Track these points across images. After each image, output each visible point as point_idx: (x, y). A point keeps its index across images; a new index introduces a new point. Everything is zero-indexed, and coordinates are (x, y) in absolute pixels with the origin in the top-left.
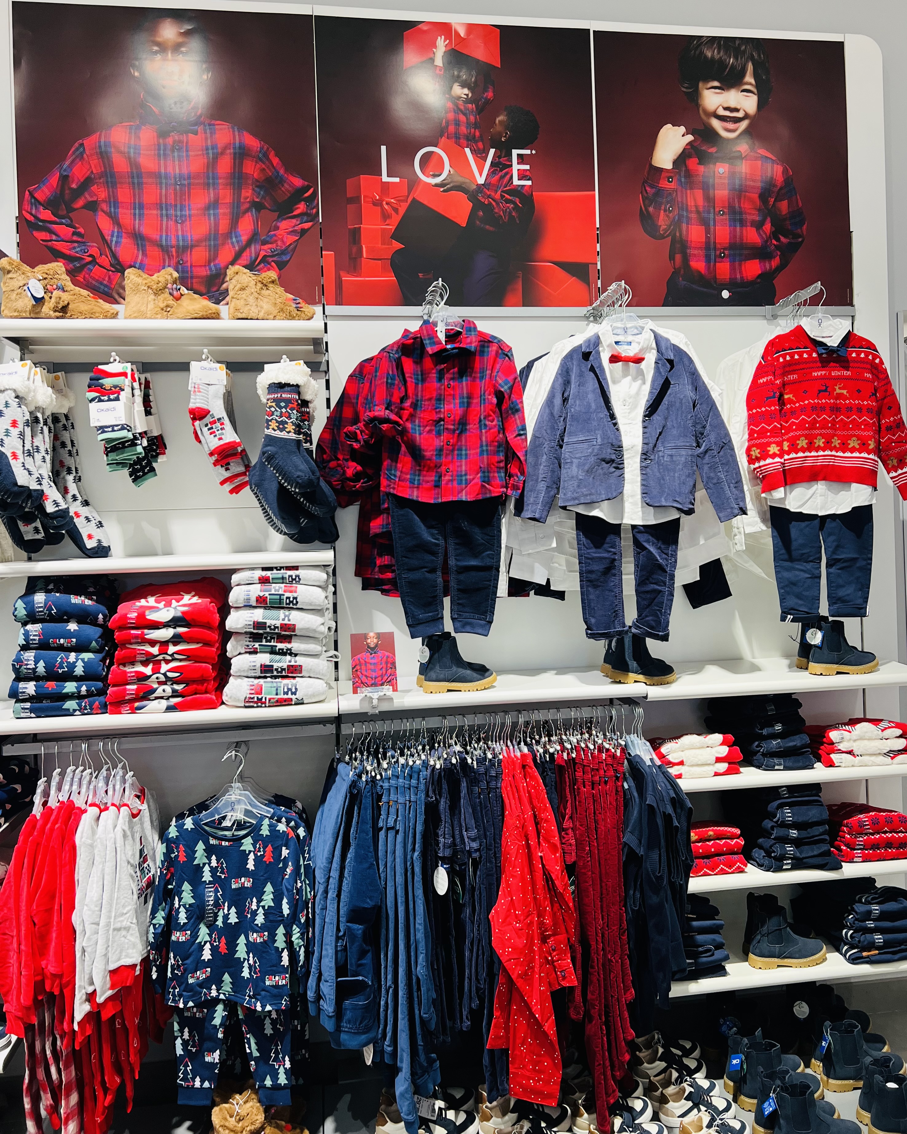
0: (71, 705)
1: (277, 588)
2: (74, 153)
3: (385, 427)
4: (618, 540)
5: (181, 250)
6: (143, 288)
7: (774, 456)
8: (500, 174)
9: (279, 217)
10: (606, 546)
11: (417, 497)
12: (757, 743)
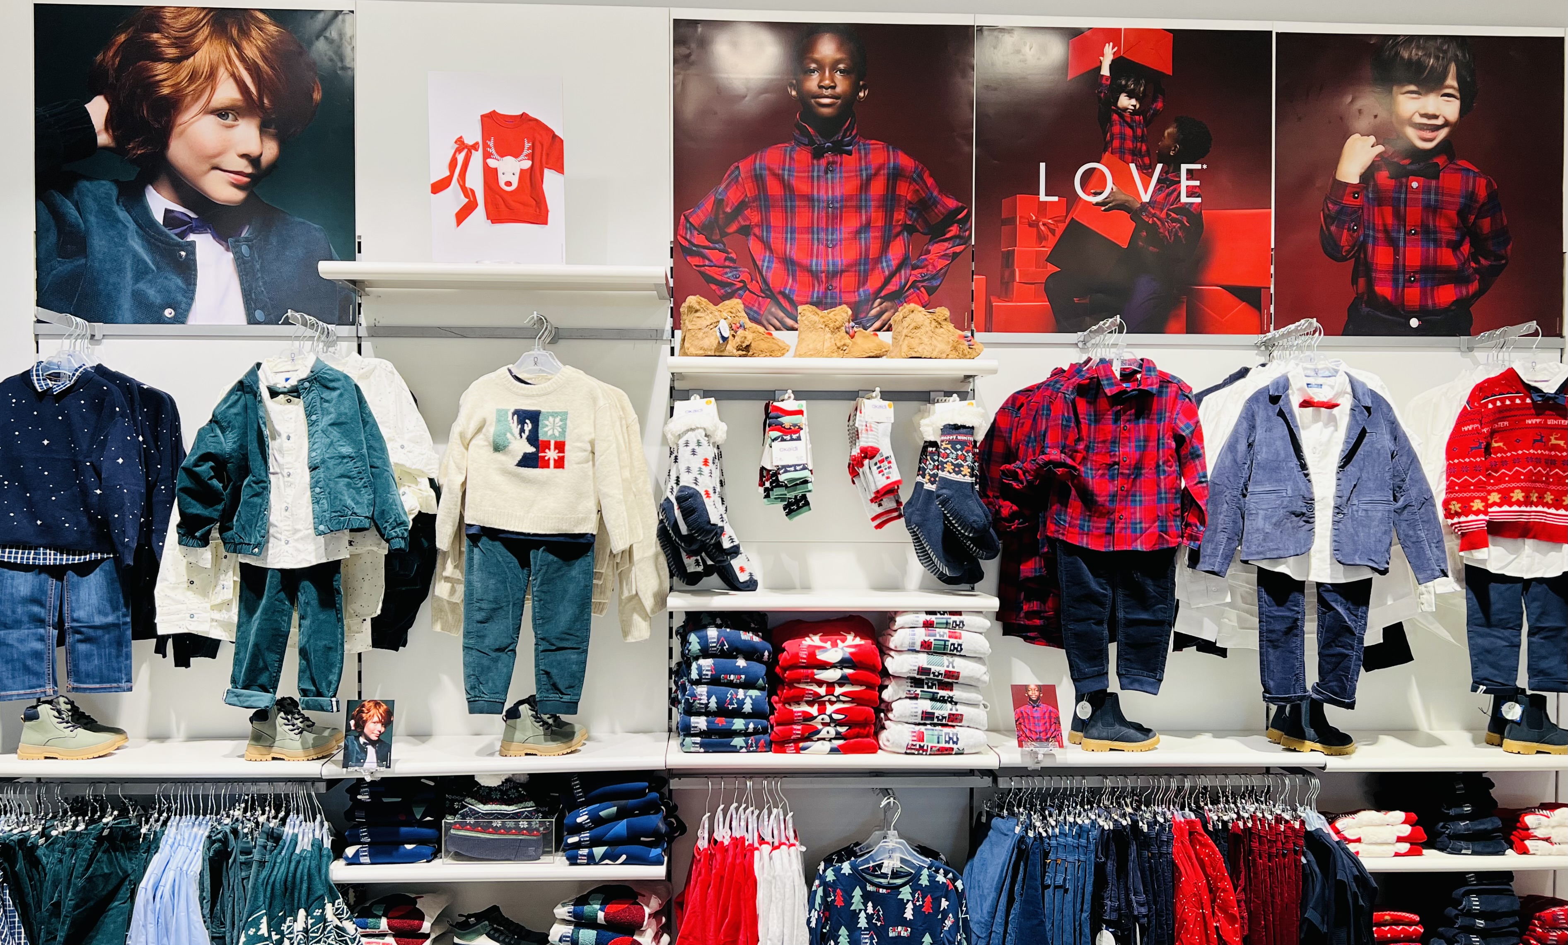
0: (738, 741)
1: (942, 634)
2: (729, 176)
3: (1059, 471)
4: (1301, 597)
5: (830, 276)
6: (820, 326)
7: (1477, 513)
8: (1167, 191)
9: (930, 241)
10: (1288, 603)
11: (1087, 544)
12: (1441, 824)
